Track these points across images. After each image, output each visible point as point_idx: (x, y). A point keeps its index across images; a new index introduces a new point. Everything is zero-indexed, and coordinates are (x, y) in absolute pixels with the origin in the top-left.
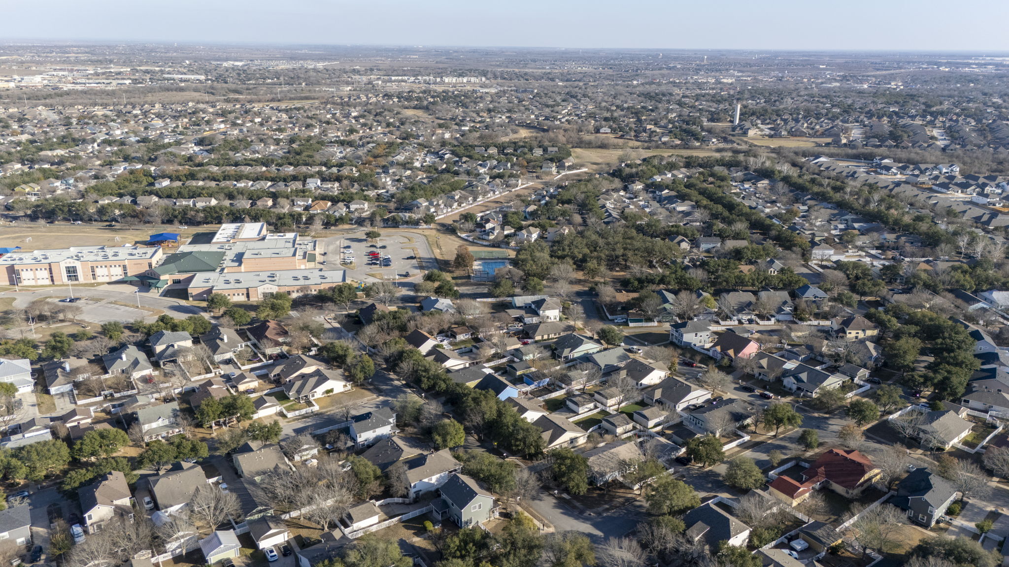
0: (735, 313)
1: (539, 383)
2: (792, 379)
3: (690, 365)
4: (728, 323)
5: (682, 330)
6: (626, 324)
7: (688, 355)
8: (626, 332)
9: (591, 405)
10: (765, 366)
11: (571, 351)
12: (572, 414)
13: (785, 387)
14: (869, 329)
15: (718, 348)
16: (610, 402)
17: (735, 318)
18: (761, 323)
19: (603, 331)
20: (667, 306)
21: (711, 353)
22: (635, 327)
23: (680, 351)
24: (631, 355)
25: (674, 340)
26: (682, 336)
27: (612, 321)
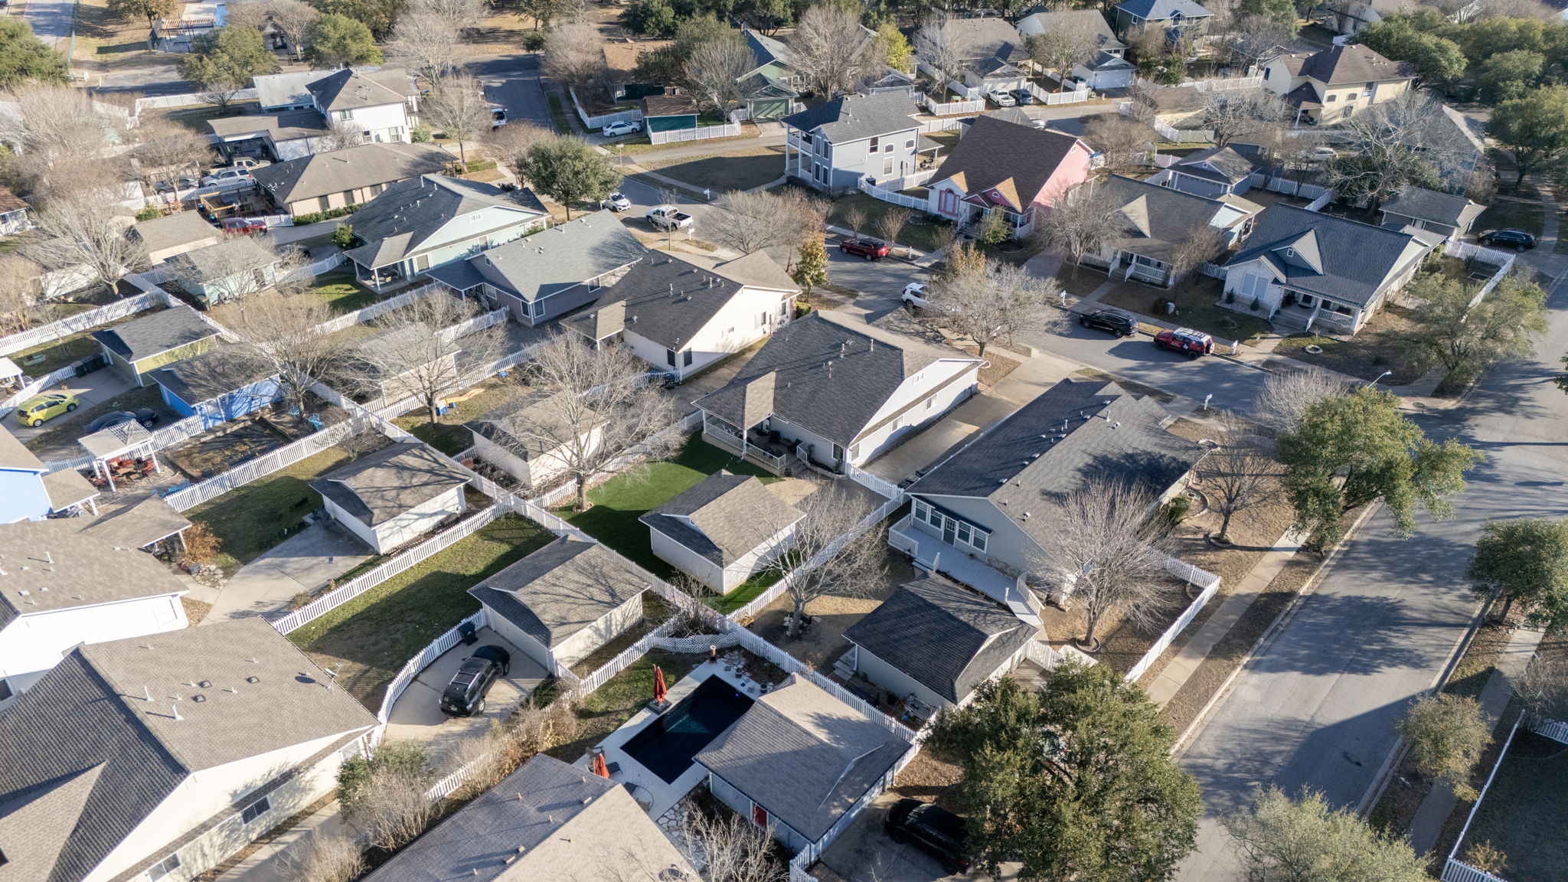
0: (970, 76)
1: (227, 405)
2: (1265, 268)
3: (866, 252)
4: (956, 106)
5: (826, 129)
6: (640, 137)
7: (857, 218)
8: (641, 161)
9: (451, 499)
10: (1144, 225)
11: (411, 245)
12: (345, 563)
13: (1231, 298)
14: (1387, 79)
15: (959, 182)
16: (542, 468)
17: (973, 91)
18: (1053, 98)
19: (542, 156)
20: (768, 71)
21: (932, 205)
22: (670, 146)
23: (825, 208)
24: (651, 241)
25: (802, 173)
26: (827, 151)
27: (596, 133)
